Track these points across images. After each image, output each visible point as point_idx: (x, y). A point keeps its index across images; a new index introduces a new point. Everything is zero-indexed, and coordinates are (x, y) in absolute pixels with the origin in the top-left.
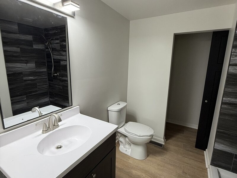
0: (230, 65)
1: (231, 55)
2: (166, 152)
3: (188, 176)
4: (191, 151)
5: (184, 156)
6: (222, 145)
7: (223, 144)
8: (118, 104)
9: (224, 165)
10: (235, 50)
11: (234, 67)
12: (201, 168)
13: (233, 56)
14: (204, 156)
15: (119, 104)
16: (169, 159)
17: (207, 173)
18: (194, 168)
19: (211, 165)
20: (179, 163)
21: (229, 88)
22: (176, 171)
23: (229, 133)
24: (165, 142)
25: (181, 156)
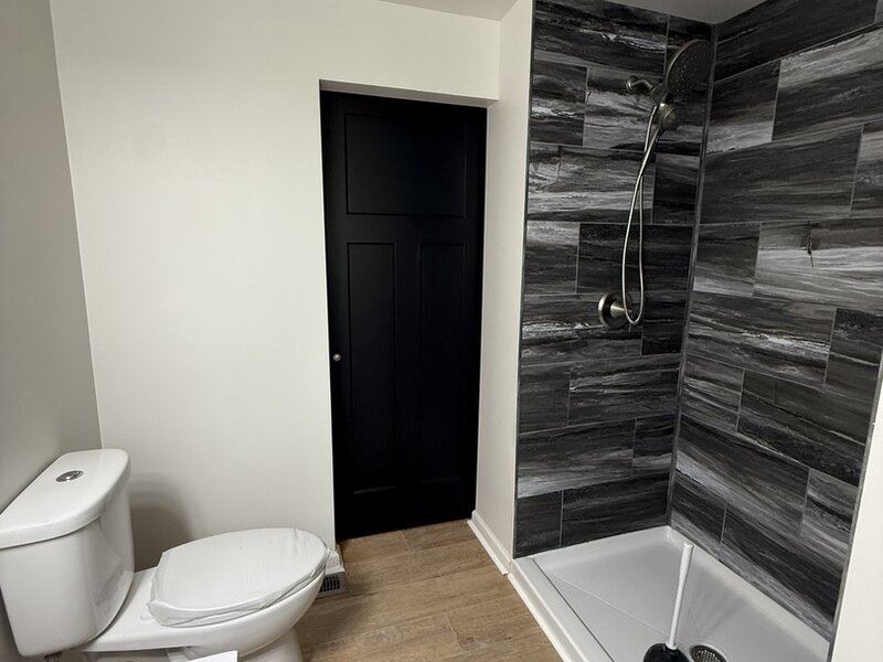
0: (528, 217)
1: (528, 184)
2: (367, 599)
3: (483, 645)
4: (438, 544)
5: (427, 575)
6: (536, 479)
7: (539, 474)
8: (61, 479)
9: (543, 537)
10: (536, 169)
11: (538, 222)
12: (492, 588)
13: (534, 188)
14: (476, 538)
15: (74, 475)
16: (394, 623)
17: (514, 590)
18: (479, 601)
19: (515, 557)
20: (430, 614)
21: (534, 291)
22: (440, 655)
23: (545, 436)
24: (344, 560)
25: (422, 583)
